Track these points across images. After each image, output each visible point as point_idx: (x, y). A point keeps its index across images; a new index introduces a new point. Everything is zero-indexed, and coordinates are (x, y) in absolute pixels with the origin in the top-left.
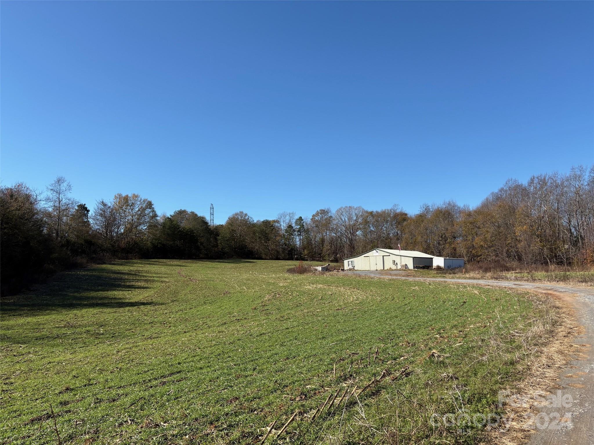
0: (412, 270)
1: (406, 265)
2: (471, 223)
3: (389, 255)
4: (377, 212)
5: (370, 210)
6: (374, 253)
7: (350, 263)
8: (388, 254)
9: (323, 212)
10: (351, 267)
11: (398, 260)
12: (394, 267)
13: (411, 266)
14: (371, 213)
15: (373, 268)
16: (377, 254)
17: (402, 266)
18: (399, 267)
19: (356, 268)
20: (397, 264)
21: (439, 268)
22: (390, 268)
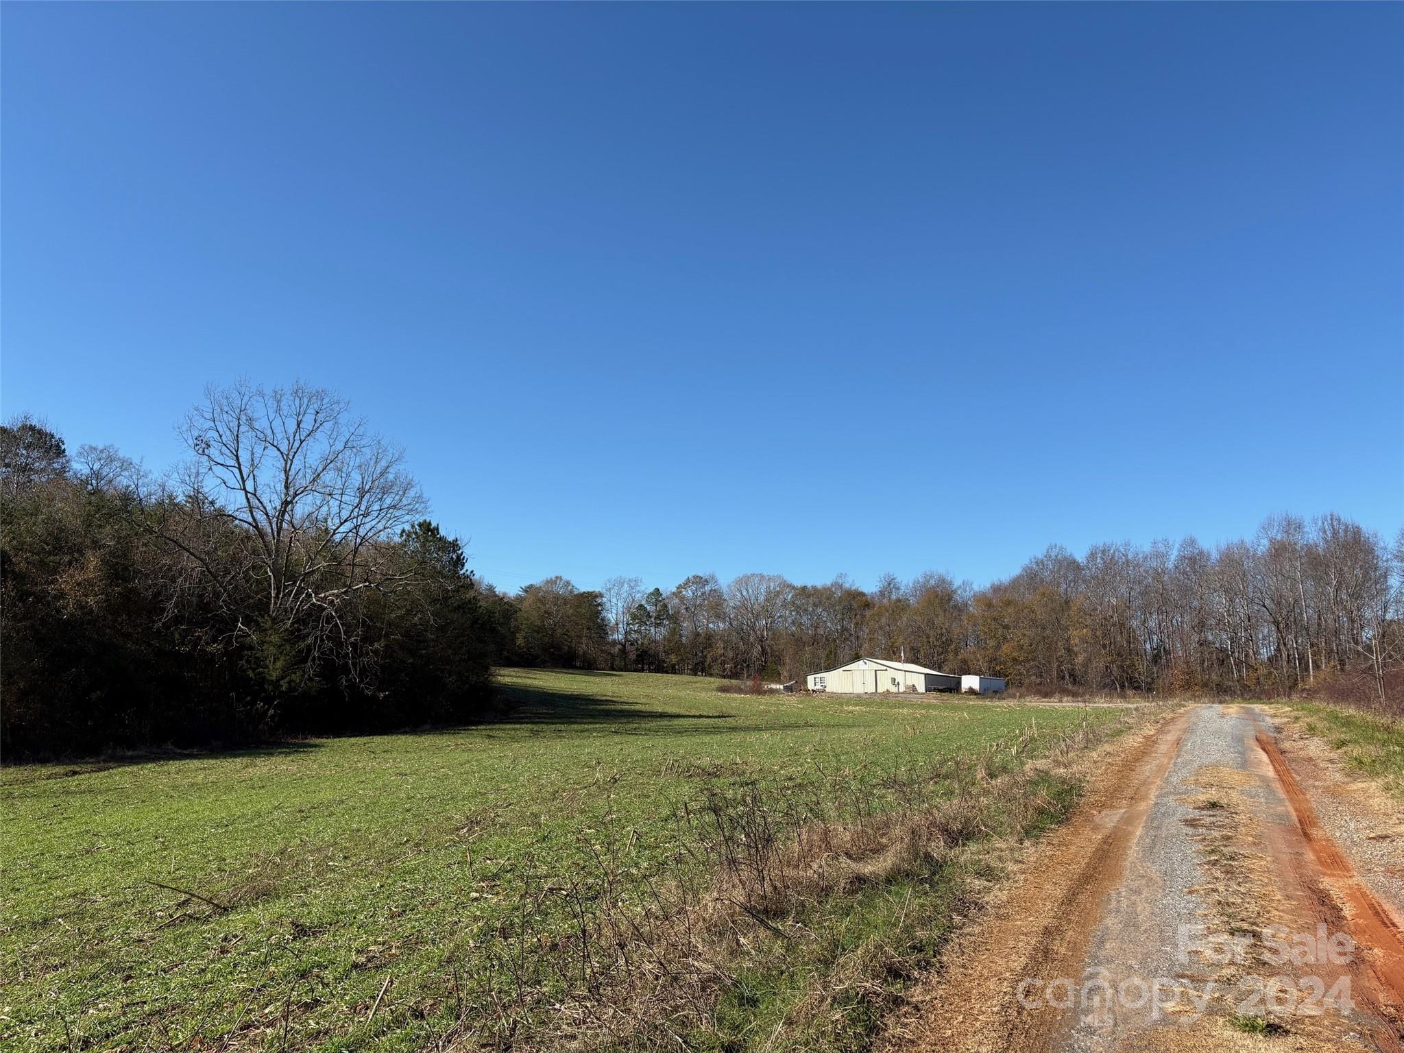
0: (922, 694)
1: (914, 686)
2: (994, 619)
3: (886, 670)
4: (814, 588)
5: (798, 583)
6: (860, 664)
7: (818, 680)
8: (885, 668)
9: (699, 581)
10: (819, 687)
11: (900, 677)
12: (893, 689)
13: (921, 688)
14: (804, 589)
15: (859, 690)
16: (866, 667)
17: (907, 687)
18: (902, 689)
19: (827, 690)
20: (898, 683)
21: (971, 691)
22: (888, 691)
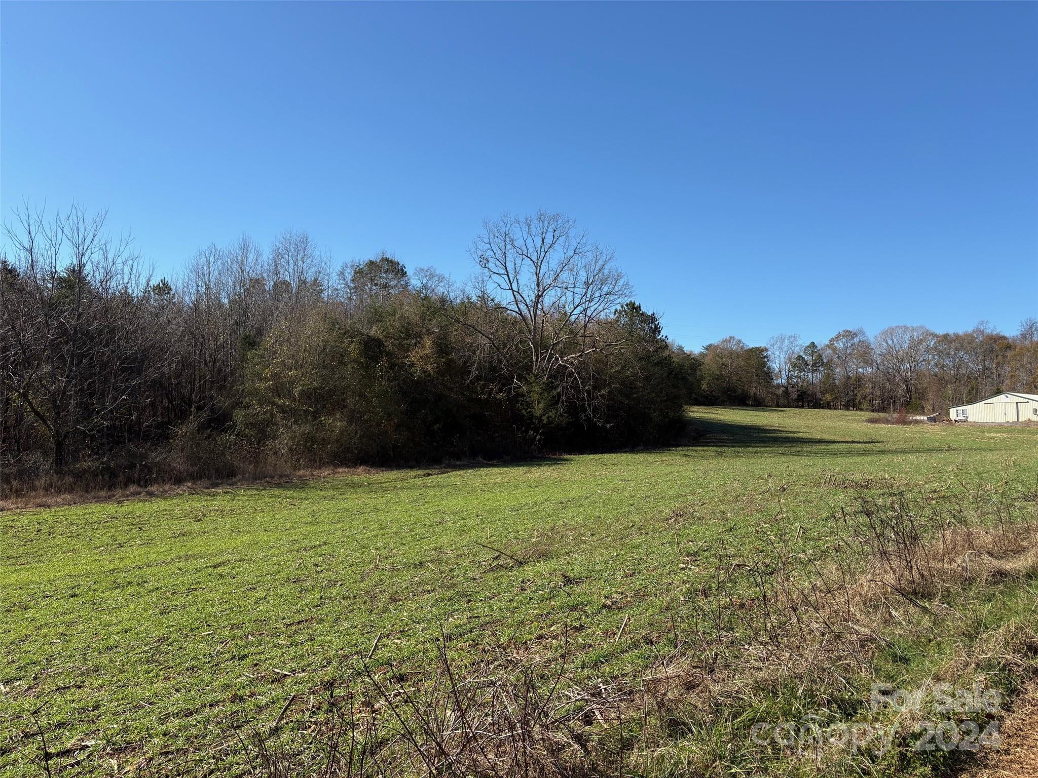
3: (1028, 402)
4: (956, 335)
5: (940, 332)
6: (1001, 398)
7: (960, 412)
8: (1026, 400)
9: (849, 335)
10: (961, 417)
12: (1035, 419)
14: (946, 336)
15: (1001, 419)
16: (1008, 400)
19: (969, 420)
22: (1029, 420)
